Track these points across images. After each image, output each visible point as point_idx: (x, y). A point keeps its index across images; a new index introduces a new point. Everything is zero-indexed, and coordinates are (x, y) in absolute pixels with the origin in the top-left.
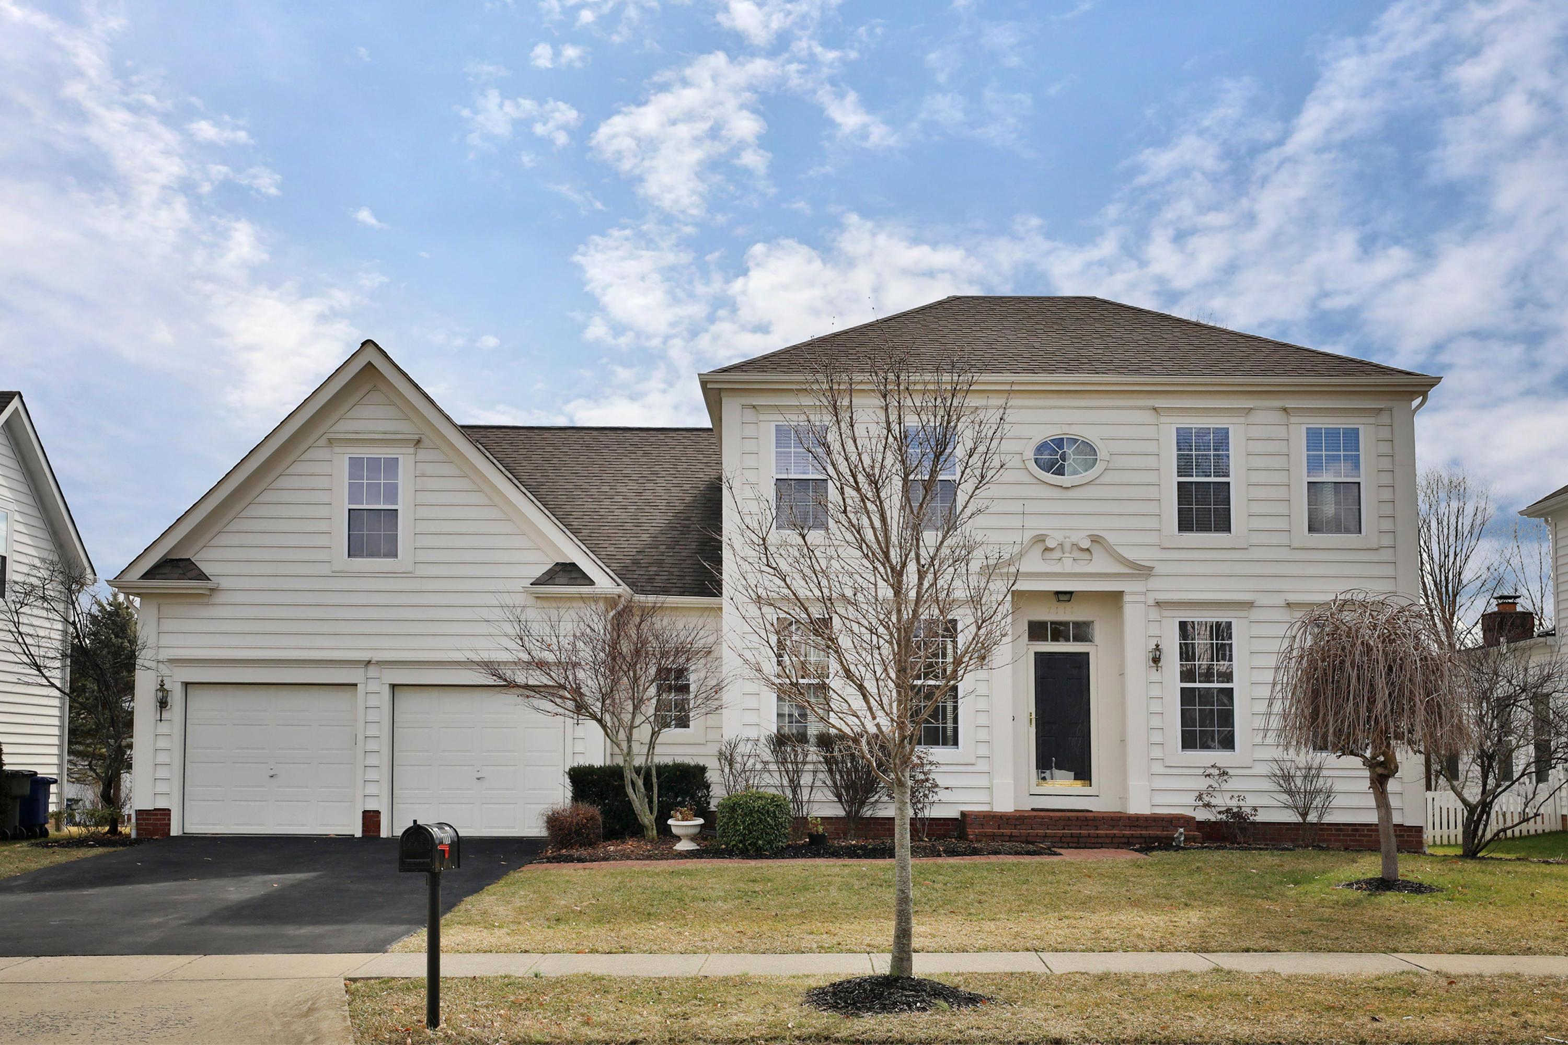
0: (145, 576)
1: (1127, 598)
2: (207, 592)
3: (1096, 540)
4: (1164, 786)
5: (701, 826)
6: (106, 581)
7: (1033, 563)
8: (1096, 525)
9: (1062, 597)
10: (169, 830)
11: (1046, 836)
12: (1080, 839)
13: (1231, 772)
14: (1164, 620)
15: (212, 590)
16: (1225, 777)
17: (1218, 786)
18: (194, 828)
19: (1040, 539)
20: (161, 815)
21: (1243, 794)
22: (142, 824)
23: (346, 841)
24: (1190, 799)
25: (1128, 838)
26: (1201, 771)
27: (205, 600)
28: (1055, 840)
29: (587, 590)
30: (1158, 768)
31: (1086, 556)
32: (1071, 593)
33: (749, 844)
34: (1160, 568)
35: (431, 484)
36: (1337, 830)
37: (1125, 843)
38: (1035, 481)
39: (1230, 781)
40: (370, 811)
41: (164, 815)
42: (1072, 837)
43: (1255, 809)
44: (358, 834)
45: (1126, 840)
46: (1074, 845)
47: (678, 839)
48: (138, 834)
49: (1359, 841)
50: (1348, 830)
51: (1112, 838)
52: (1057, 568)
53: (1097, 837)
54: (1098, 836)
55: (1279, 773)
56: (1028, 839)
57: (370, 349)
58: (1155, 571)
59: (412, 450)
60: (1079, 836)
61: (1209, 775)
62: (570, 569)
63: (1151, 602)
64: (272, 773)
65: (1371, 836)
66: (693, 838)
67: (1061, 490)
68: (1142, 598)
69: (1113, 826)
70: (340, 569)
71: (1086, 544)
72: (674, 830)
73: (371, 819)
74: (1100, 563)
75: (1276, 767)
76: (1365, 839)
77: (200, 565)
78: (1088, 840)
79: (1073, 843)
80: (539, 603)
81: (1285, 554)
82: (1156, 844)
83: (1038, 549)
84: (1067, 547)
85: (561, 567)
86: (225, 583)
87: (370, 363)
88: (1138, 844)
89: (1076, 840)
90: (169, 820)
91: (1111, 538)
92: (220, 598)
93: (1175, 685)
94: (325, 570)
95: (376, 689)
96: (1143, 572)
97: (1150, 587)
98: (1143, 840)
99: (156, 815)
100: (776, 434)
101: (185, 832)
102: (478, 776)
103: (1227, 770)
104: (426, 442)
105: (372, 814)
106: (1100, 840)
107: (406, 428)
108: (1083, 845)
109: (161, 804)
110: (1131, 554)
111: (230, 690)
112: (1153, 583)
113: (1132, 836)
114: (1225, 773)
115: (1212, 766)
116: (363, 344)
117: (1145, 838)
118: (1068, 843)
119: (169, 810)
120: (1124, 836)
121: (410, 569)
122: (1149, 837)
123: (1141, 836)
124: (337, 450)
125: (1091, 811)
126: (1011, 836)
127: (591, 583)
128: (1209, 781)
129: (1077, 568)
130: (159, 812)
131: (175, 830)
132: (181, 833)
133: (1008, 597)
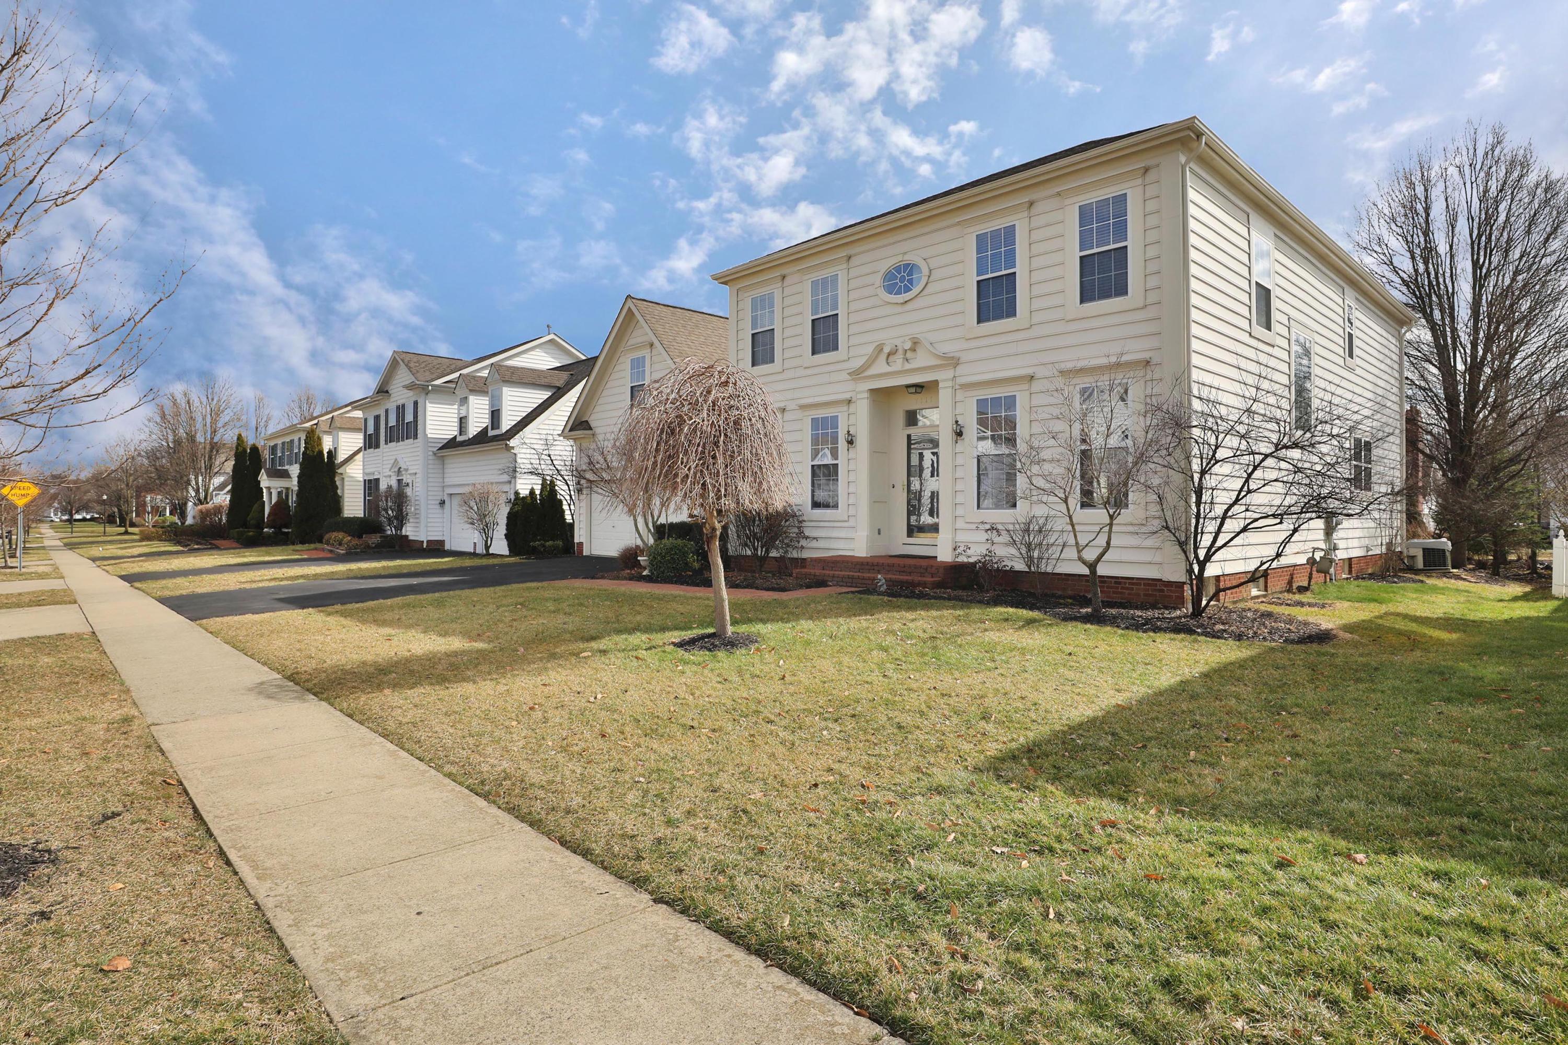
0: (571, 430)
1: (941, 385)
3: (916, 341)
4: (963, 539)
7: (881, 367)
14: (967, 400)
19: (882, 348)
22: (577, 550)
34: (964, 357)
35: (656, 367)
36: (1116, 583)
49: (1121, 593)
50: (1125, 583)
52: (893, 368)
58: (962, 360)
59: (649, 350)
63: (957, 386)
65: (1132, 589)
67: (898, 306)
68: (950, 384)
76: (1127, 592)
77: (590, 423)
81: (1059, 328)
83: (884, 354)
84: (901, 350)
86: (597, 431)
87: (629, 307)
90: (583, 548)
91: (929, 339)
93: (972, 454)
109: (581, 540)
112: (958, 372)
119: (583, 543)
124: (626, 356)
129: (908, 366)
130: (581, 544)
131: (586, 552)
132: (588, 554)
133: (866, 395)
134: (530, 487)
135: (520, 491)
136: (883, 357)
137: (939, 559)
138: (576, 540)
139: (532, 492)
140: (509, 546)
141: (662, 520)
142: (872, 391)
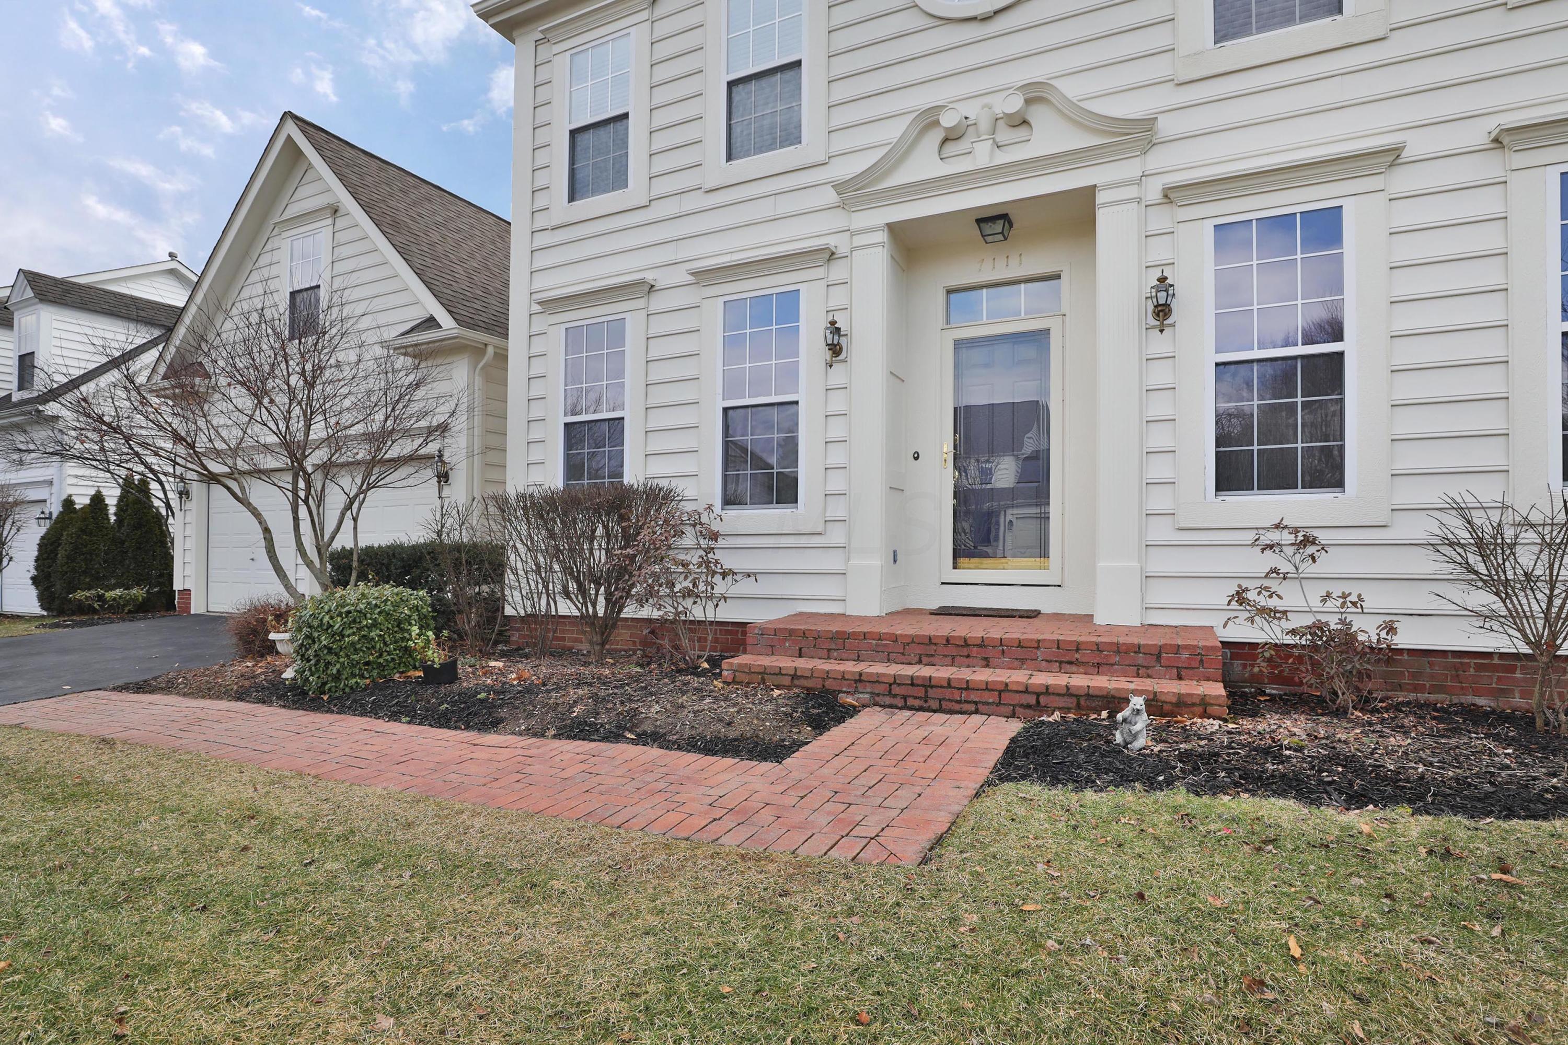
1: (1101, 198)
3: (1035, 95)
7: (922, 166)
10: (190, 608)
11: (860, 681)
12: (931, 692)
14: (1181, 229)
16: (1311, 550)
17: (1293, 570)
18: (213, 606)
19: (933, 121)
21: (1354, 590)
22: (179, 603)
24: (1221, 594)
25: (1038, 695)
26: (1250, 536)
28: (879, 689)
30: (1161, 531)
31: (1018, 129)
34: (1170, 126)
37: (1029, 707)
38: (931, 22)
39: (1322, 557)
41: (188, 594)
42: (912, 684)
45: (1032, 700)
46: (917, 703)
51: (1000, 692)
53: (967, 689)
55: (1464, 535)
58: (1162, 134)
60: (928, 684)
61: (1271, 547)
64: (253, 556)
68: (1133, 192)
71: (1013, 104)
75: (1456, 524)
78: (947, 694)
79: (916, 698)
88: (1060, 709)
89: (921, 692)
90: (190, 599)
91: (1072, 89)
93: (1203, 358)
97: (1151, 164)
98: (1071, 702)
100: (572, 67)
101: (209, 610)
103: (1316, 533)
106: (974, 697)
108: (934, 704)
109: (187, 585)
112: (1157, 160)
113: (1047, 690)
114: (1308, 541)
115: (1277, 527)
118: (905, 698)
119: (189, 590)
122: (1088, 696)
123: (1068, 692)
128: (1271, 560)
129: (1003, 158)
130: (186, 593)
131: (197, 607)
132: (202, 610)
133: (882, 237)
134: (92, 492)
135: (76, 499)
136: (936, 136)
137: (1099, 620)
138: (177, 586)
139: (98, 500)
140: (41, 598)
141: (344, 541)
142: (893, 229)
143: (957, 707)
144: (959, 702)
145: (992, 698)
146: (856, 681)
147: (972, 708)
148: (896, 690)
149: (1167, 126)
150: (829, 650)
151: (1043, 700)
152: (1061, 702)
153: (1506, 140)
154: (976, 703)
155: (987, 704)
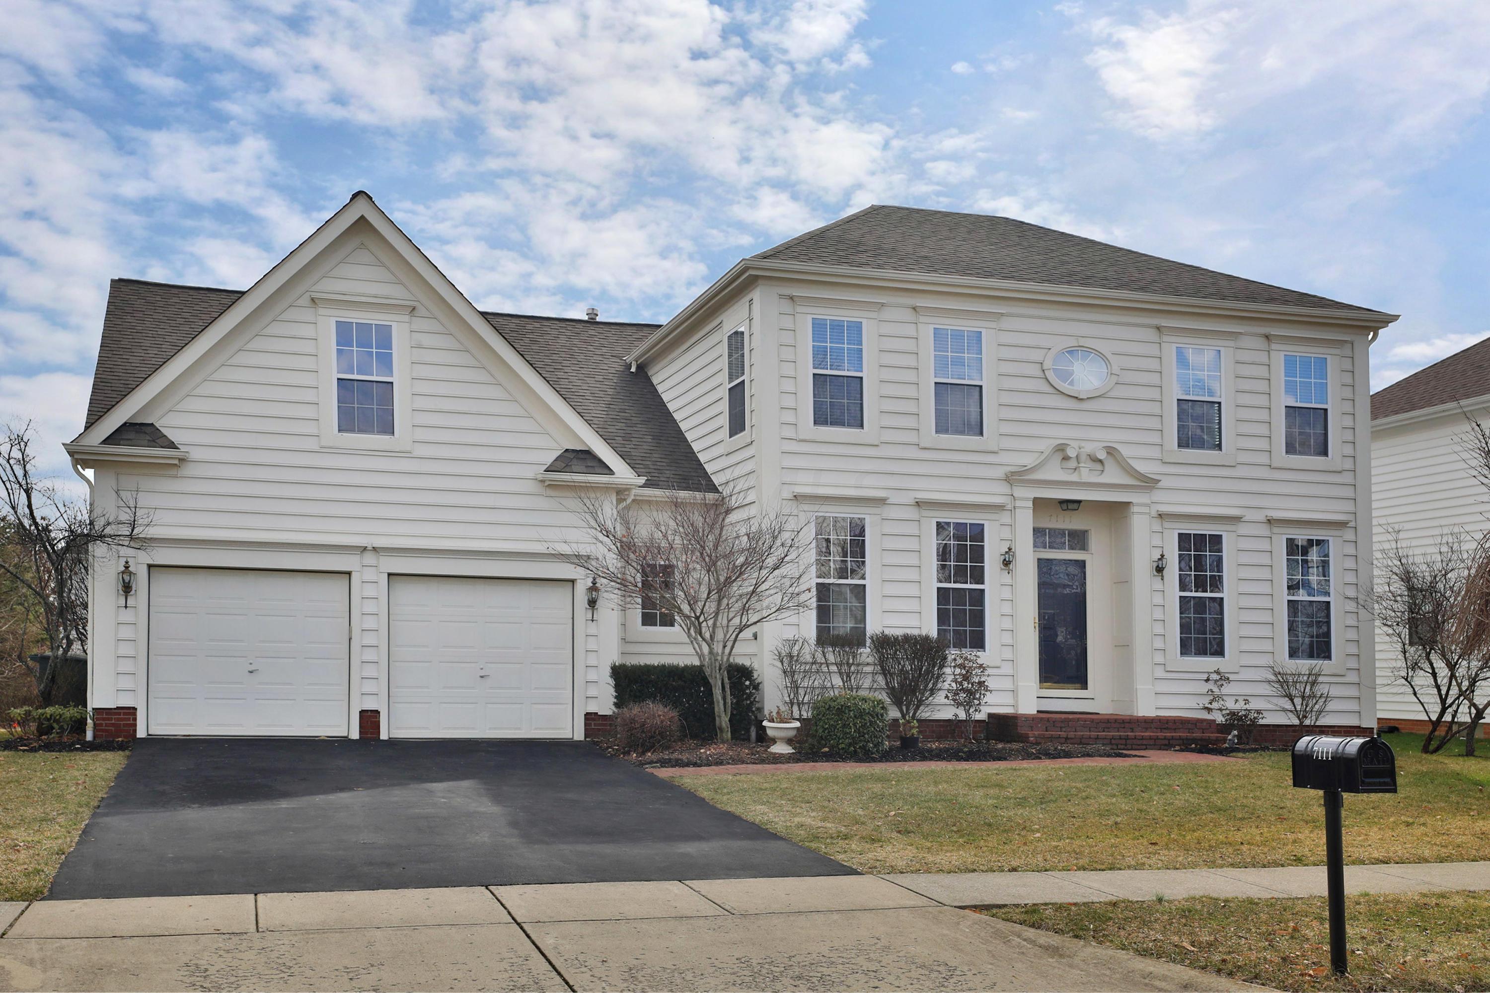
0: (107, 441)
1: (1135, 509)
2: (176, 462)
3: (1111, 451)
4: (1165, 690)
5: (798, 728)
6: (63, 444)
7: (1054, 472)
8: (1112, 437)
9: (1071, 506)
10: (135, 731)
12: (1127, 741)
13: (1232, 677)
14: (1165, 532)
15: (182, 460)
18: (160, 729)
19: (1061, 449)
20: (125, 714)
21: (1245, 698)
22: (101, 725)
23: (342, 743)
25: (1169, 740)
26: (1200, 676)
27: (173, 472)
29: (606, 479)
30: (1160, 672)
31: (1099, 467)
32: (1079, 502)
33: (860, 747)
35: (429, 356)
37: (1165, 745)
38: (1053, 391)
39: (1231, 685)
40: (367, 711)
41: (129, 714)
42: (1120, 739)
43: (1259, 712)
44: (355, 735)
45: (1166, 742)
46: (1122, 747)
47: (774, 741)
48: (95, 737)
51: (1155, 739)
52: (1074, 478)
54: (1143, 738)
55: (1273, 678)
56: (1083, 741)
57: (361, 202)
58: (1159, 484)
59: (406, 318)
60: (1127, 738)
61: (1208, 680)
62: (582, 456)
63: (1154, 514)
64: (251, 668)
66: (789, 741)
67: (1074, 400)
68: (1146, 510)
69: (1147, 729)
70: (331, 445)
71: (1102, 455)
72: (770, 732)
73: (369, 719)
74: (1112, 475)
75: (1270, 672)
77: (165, 431)
78: (1135, 742)
80: (550, 492)
81: (1265, 473)
82: (1193, 746)
83: (1058, 457)
84: (1083, 458)
85: (574, 454)
86: (195, 454)
87: (362, 217)
89: (1123, 742)
90: (135, 719)
92: (188, 470)
93: (1174, 593)
94: (312, 444)
95: (373, 578)
96: (1148, 483)
97: (1155, 499)
98: (1181, 742)
99: (119, 714)
100: (813, 327)
101: (150, 733)
102: (482, 675)
104: (421, 311)
105: (369, 713)
106: (1145, 742)
107: (396, 293)
108: (1130, 747)
109: (125, 701)
110: (1142, 467)
111: (201, 575)
112: (1158, 496)
113: (1173, 738)
115: (1210, 671)
116: (355, 196)
117: (1183, 740)
118: (1117, 745)
119: (135, 709)
120: (1165, 738)
121: (408, 449)
122: (1187, 739)
123: (1180, 738)
124: (321, 311)
125: (1098, 714)
126: (1067, 738)
127: (610, 472)
129: (1092, 478)
133: (1030, 502)
143: (1139, 747)
144: (1139, 745)
145: (1152, 742)
146: (1096, 739)
147: (1145, 747)
148: (1113, 741)
149: (1165, 482)
150: (1061, 727)
151: (1171, 742)
152: (1177, 742)
153: (1272, 522)
154: (1146, 745)
155: (1150, 745)
